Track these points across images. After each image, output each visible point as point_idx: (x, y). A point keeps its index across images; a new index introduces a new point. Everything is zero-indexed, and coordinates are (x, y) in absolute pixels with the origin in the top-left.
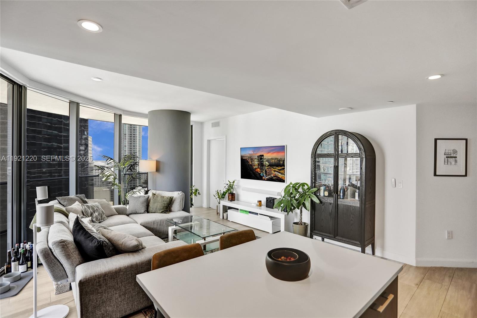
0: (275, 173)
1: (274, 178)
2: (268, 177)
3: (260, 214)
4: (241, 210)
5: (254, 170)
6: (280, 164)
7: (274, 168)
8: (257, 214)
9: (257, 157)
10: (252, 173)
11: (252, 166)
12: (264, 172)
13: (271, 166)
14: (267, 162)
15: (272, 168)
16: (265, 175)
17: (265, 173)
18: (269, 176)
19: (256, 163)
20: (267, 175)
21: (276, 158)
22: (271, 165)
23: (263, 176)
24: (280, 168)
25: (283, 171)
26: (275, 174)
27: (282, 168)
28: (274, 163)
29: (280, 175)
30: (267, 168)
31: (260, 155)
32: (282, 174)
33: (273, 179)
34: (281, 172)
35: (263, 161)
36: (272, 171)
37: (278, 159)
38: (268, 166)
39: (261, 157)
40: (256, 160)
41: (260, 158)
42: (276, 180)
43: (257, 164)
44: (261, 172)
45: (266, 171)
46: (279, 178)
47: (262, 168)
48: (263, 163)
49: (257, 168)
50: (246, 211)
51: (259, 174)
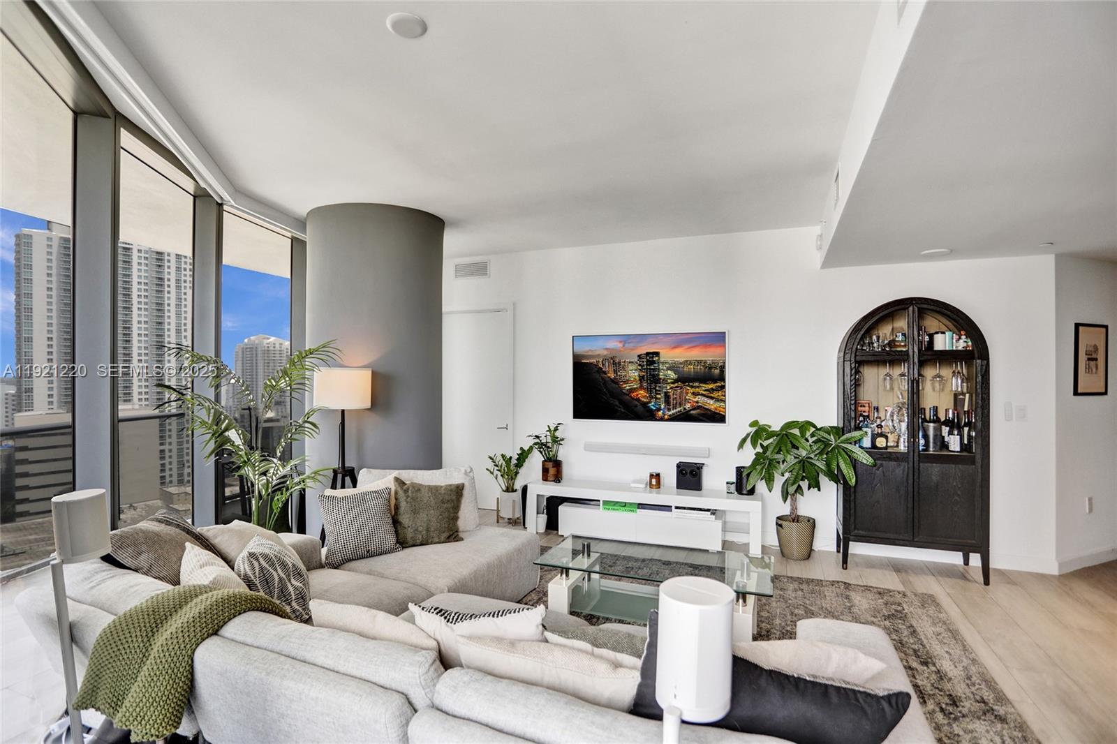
0: (695, 400)
1: (692, 412)
2: (675, 411)
3: (677, 508)
4: (606, 503)
5: (625, 394)
6: (714, 377)
7: (692, 387)
8: (667, 508)
9: (636, 359)
10: (617, 403)
11: (617, 383)
12: (659, 399)
13: (683, 382)
14: (669, 372)
15: (688, 386)
16: (662, 407)
17: (663, 399)
18: (679, 409)
19: (633, 373)
20: (671, 407)
21: (699, 362)
22: (685, 380)
23: (659, 409)
24: (711, 386)
25: (720, 393)
26: (697, 402)
27: (718, 384)
28: (692, 373)
29: (712, 405)
30: (671, 388)
31: (648, 354)
32: (717, 400)
33: (691, 414)
34: (715, 395)
35: (659, 369)
36: (688, 393)
37: (705, 362)
38: (676, 381)
39: (653, 357)
40: (631, 367)
41: (648, 361)
42: (701, 418)
43: (638, 378)
44: (652, 398)
45: (667, 396)
46: (711, 411)
47: (655, 388)
48: (658, 375)
49: (635, 389)
50: (625, 505)
51: (645, 405)
